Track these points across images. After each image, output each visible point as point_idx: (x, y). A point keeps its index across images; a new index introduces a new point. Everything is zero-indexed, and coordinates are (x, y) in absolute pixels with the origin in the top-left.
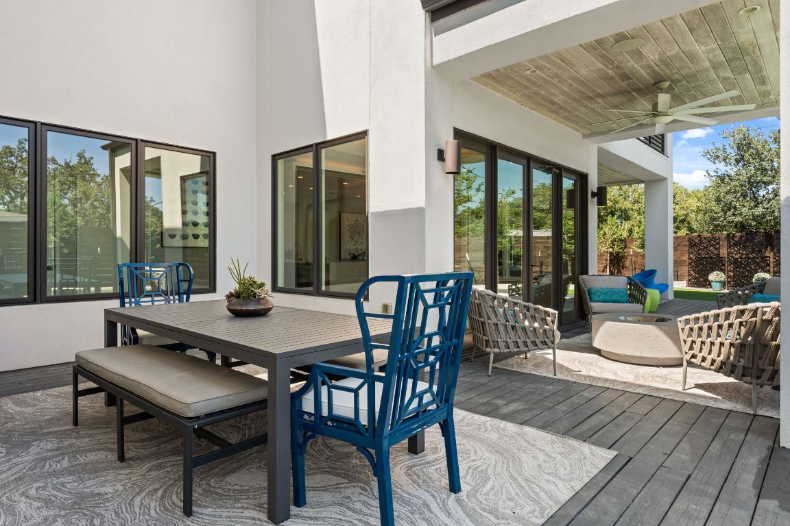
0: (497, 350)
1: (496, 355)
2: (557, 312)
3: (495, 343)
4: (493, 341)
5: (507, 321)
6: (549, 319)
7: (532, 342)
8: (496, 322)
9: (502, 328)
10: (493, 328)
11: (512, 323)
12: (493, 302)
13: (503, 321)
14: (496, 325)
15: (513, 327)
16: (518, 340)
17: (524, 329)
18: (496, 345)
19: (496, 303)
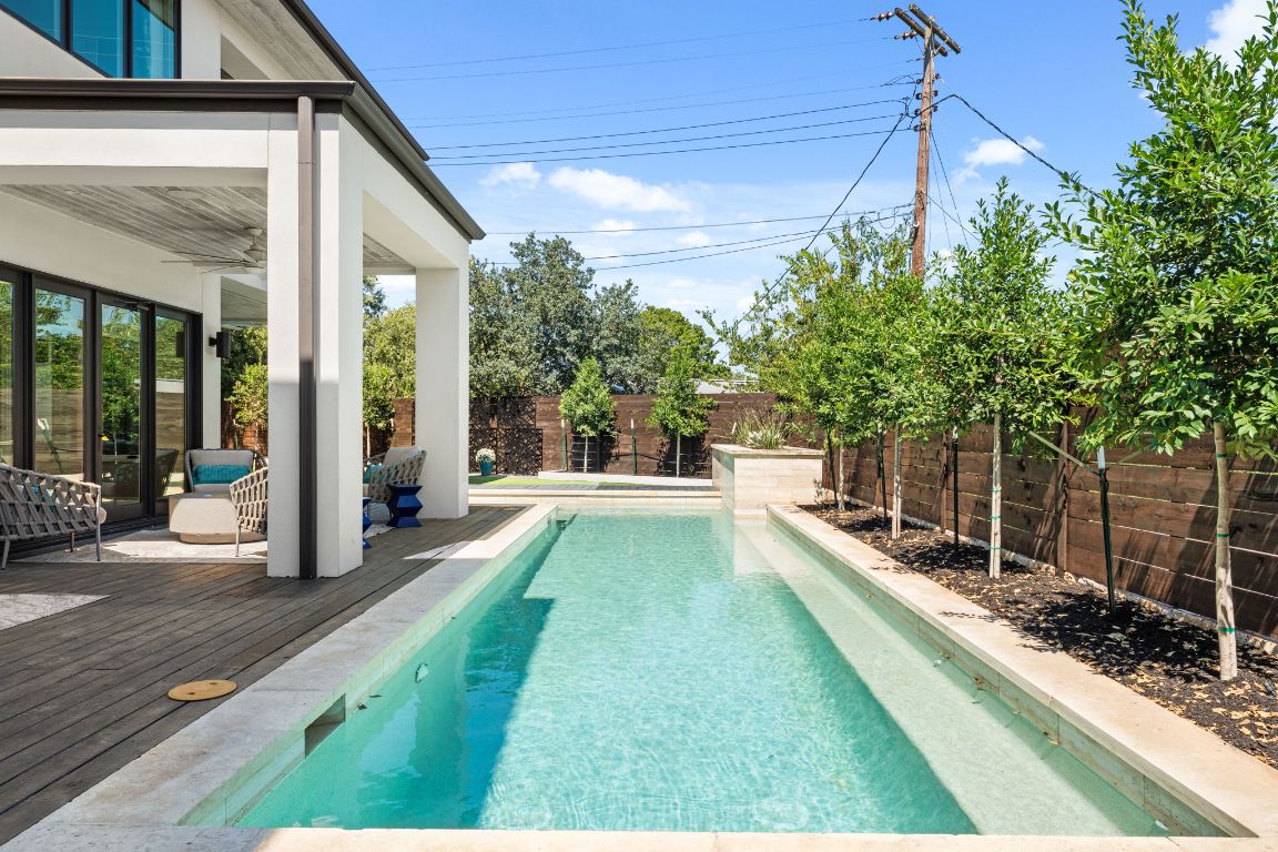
0: (14, 537)
1: (12, 542)
2: (99, 487)
3: (13, 529)
4: (9, 526)
5: (29, 499)
6: (89, 495)
7: (66, 524)
8: (12, 501)
9: (21, 510)
10: (9, 510)
11: (36, 500)
12: (8, 478)
13: (23, 500)
14: (12, 505)
15: (38, 507)
16: (46, 522)
17: (54, 508)
18: (12, 528)
19: (12, 478)
